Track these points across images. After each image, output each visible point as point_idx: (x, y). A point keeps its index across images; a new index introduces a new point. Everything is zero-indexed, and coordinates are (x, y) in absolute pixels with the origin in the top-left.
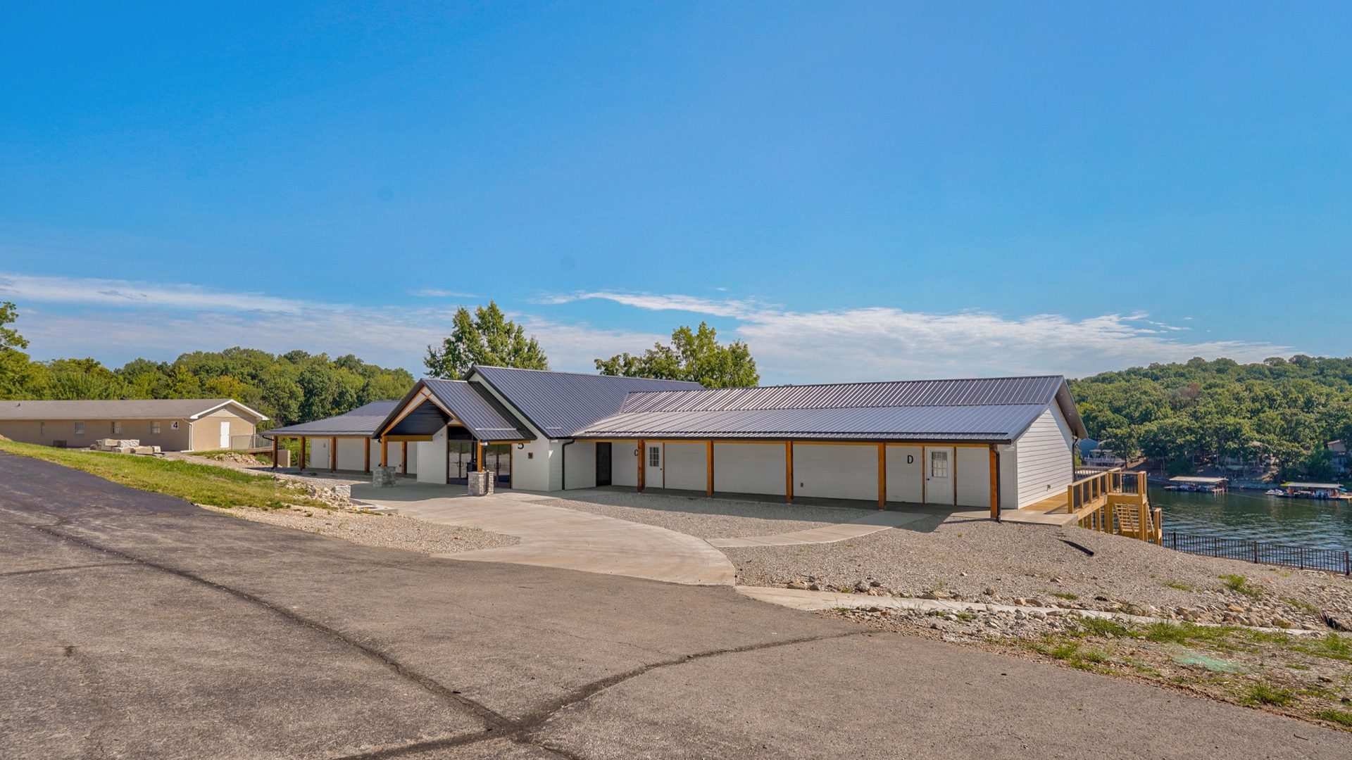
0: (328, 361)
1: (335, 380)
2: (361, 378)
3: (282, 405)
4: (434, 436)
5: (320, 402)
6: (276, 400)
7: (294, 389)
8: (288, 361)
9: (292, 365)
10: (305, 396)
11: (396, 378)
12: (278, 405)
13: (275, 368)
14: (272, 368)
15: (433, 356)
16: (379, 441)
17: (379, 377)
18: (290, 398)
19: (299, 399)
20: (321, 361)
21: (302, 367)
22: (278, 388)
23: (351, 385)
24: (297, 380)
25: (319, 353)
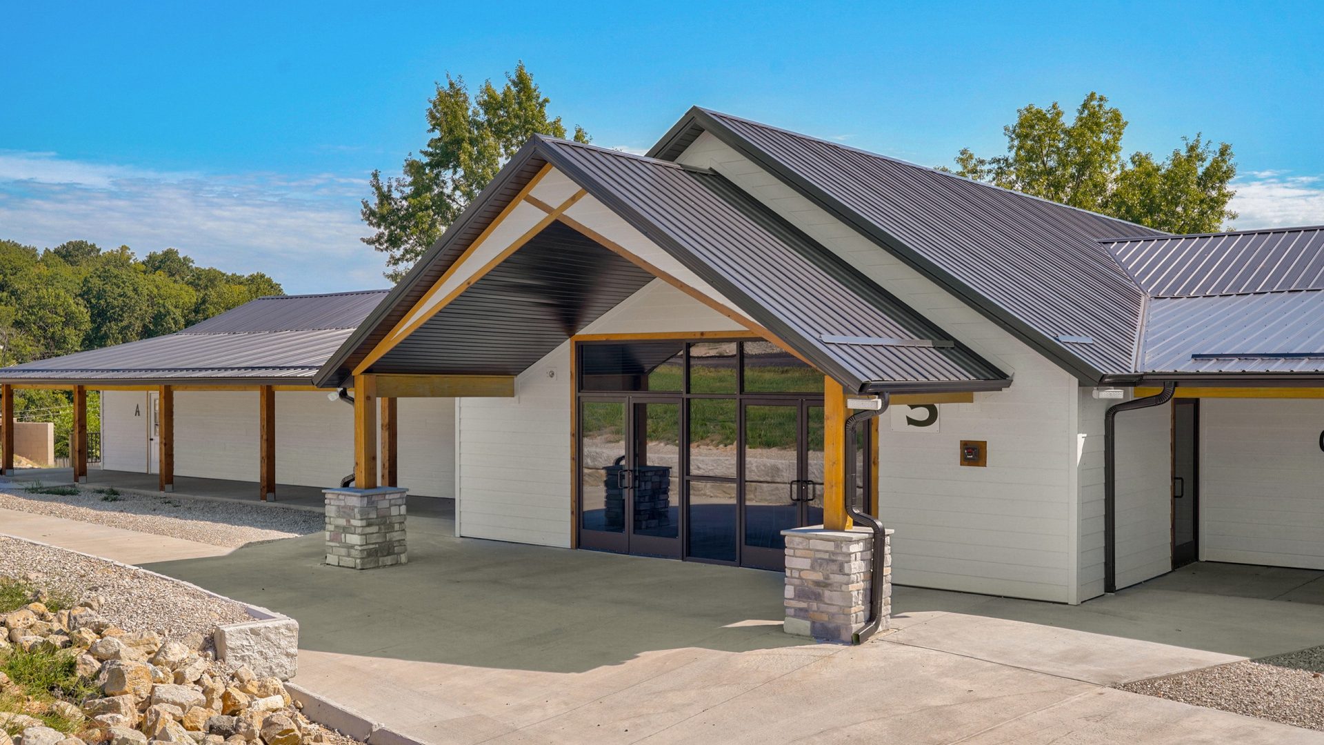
0: (131, 261)
1: (145, 292)
2: (191, 290)
3: (52, 338)
4: (519, 379)
5: (120, 333)
6: (40, 327)
7: (74, 308)
8: (62, 260)
9: (69, 267)
10: (93, 321)
11: (254, 289)
12: (45, 338)
13: (37, 271)
14: (34, 271)
15: (385, 197)
16: (343, 395)
17: (223, 287)
18: (66, 324)
19: (83, 327)
20: (120, 259)
21: (86, 270)
22: (44, 307)
23: (174, 301)
24: (78, 291)
25: (116, 248)
